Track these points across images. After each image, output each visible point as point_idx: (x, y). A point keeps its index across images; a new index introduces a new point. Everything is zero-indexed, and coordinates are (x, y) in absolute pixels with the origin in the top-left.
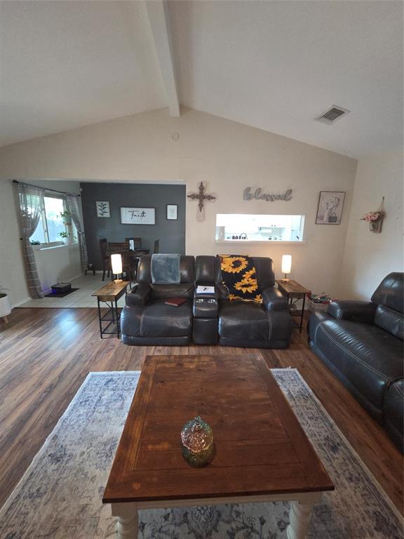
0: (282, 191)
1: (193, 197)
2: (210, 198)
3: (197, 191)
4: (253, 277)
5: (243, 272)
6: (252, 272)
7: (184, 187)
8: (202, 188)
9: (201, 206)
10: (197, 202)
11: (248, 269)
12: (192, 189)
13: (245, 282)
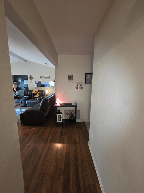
0: (48, 76)
1: (29, 78)
2: (33, 78)
3: (30, 77)
4: (38, 94)
5: (37, 93)
6: (38, 93)
7: (27, 75)
8: (31, 76)
9: (31, 80)
10: (30, 79)
11: (38, 92)
12: (29, 76)
13: (37, 95)
